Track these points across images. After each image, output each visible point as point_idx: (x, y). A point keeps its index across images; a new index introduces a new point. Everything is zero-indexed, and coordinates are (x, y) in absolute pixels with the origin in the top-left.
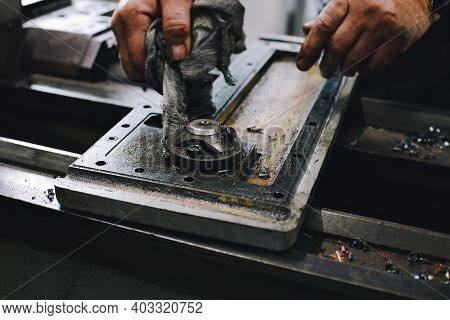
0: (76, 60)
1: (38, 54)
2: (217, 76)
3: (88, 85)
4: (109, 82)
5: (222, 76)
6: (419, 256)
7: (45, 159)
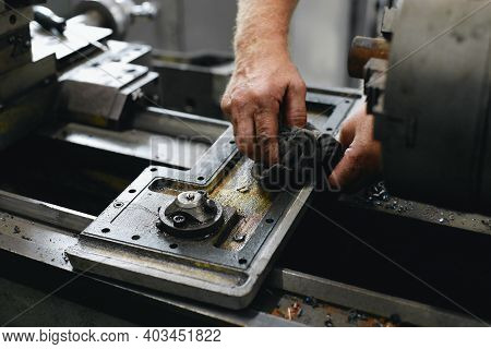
0: (105, 112)
1: (71, 106)
2: (228, 127)
3: (116, 134)
4: (134, 131)
5: (231, 127)
6: (358, 312)
7: (66, 220)
